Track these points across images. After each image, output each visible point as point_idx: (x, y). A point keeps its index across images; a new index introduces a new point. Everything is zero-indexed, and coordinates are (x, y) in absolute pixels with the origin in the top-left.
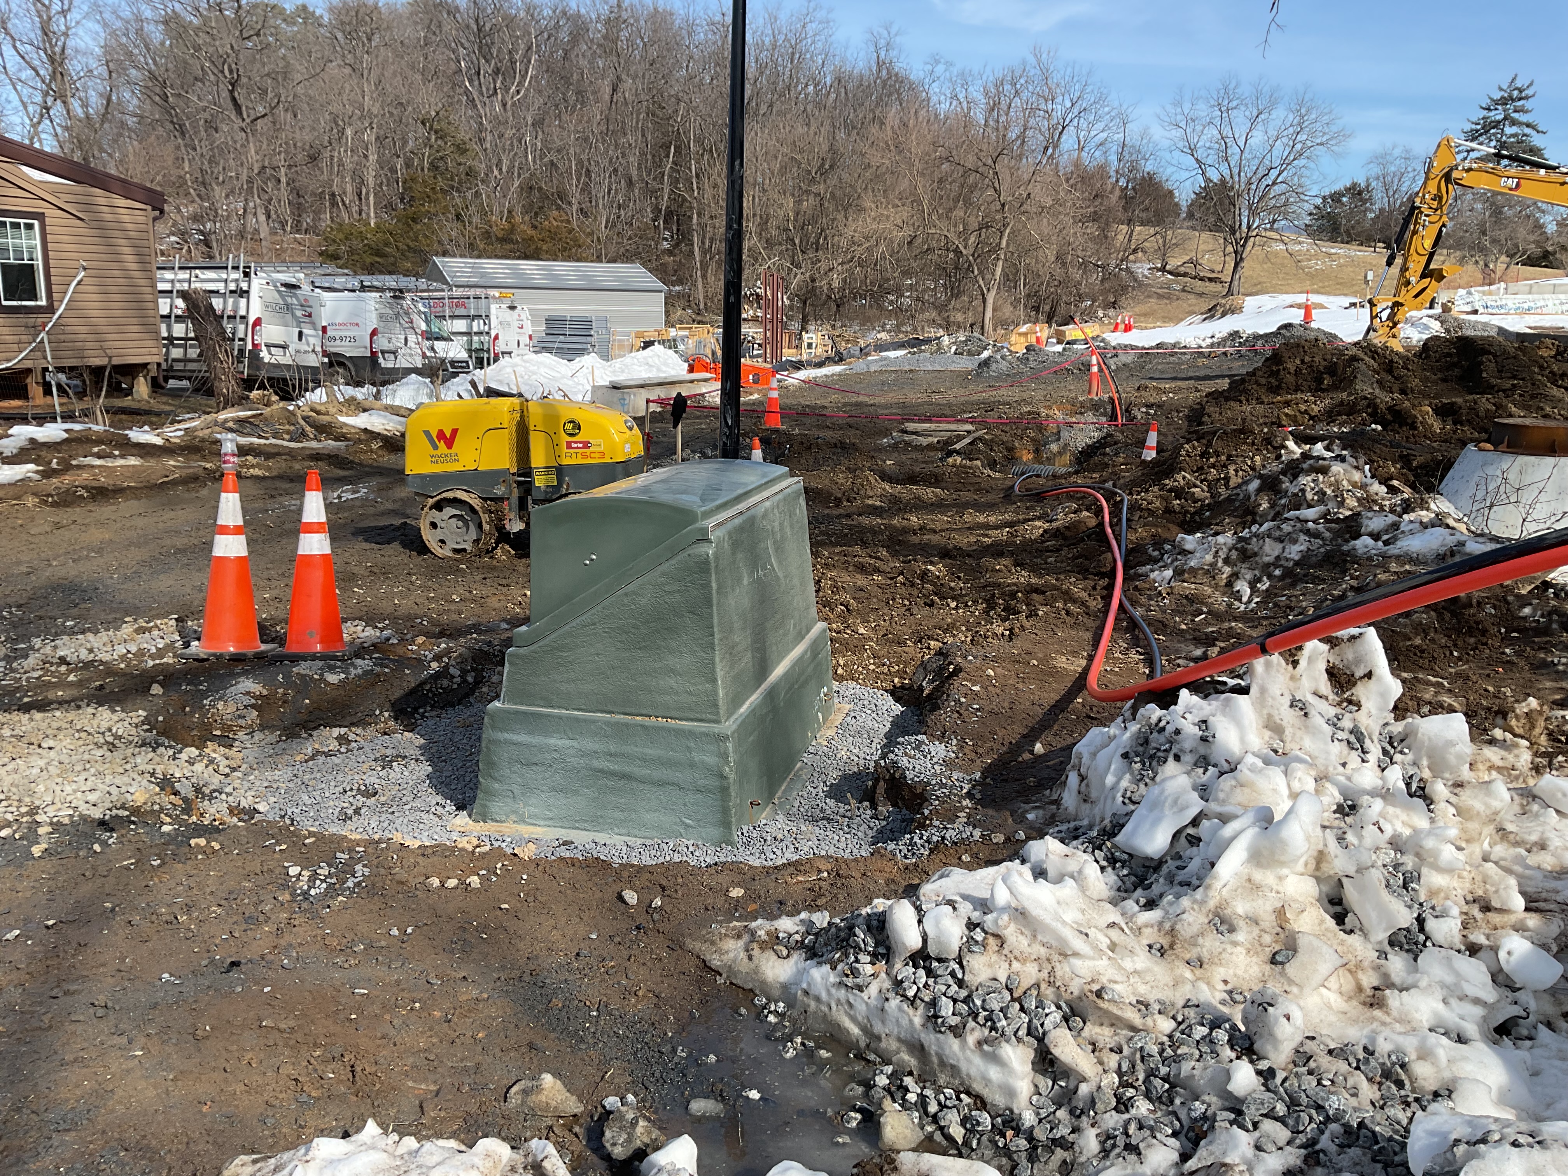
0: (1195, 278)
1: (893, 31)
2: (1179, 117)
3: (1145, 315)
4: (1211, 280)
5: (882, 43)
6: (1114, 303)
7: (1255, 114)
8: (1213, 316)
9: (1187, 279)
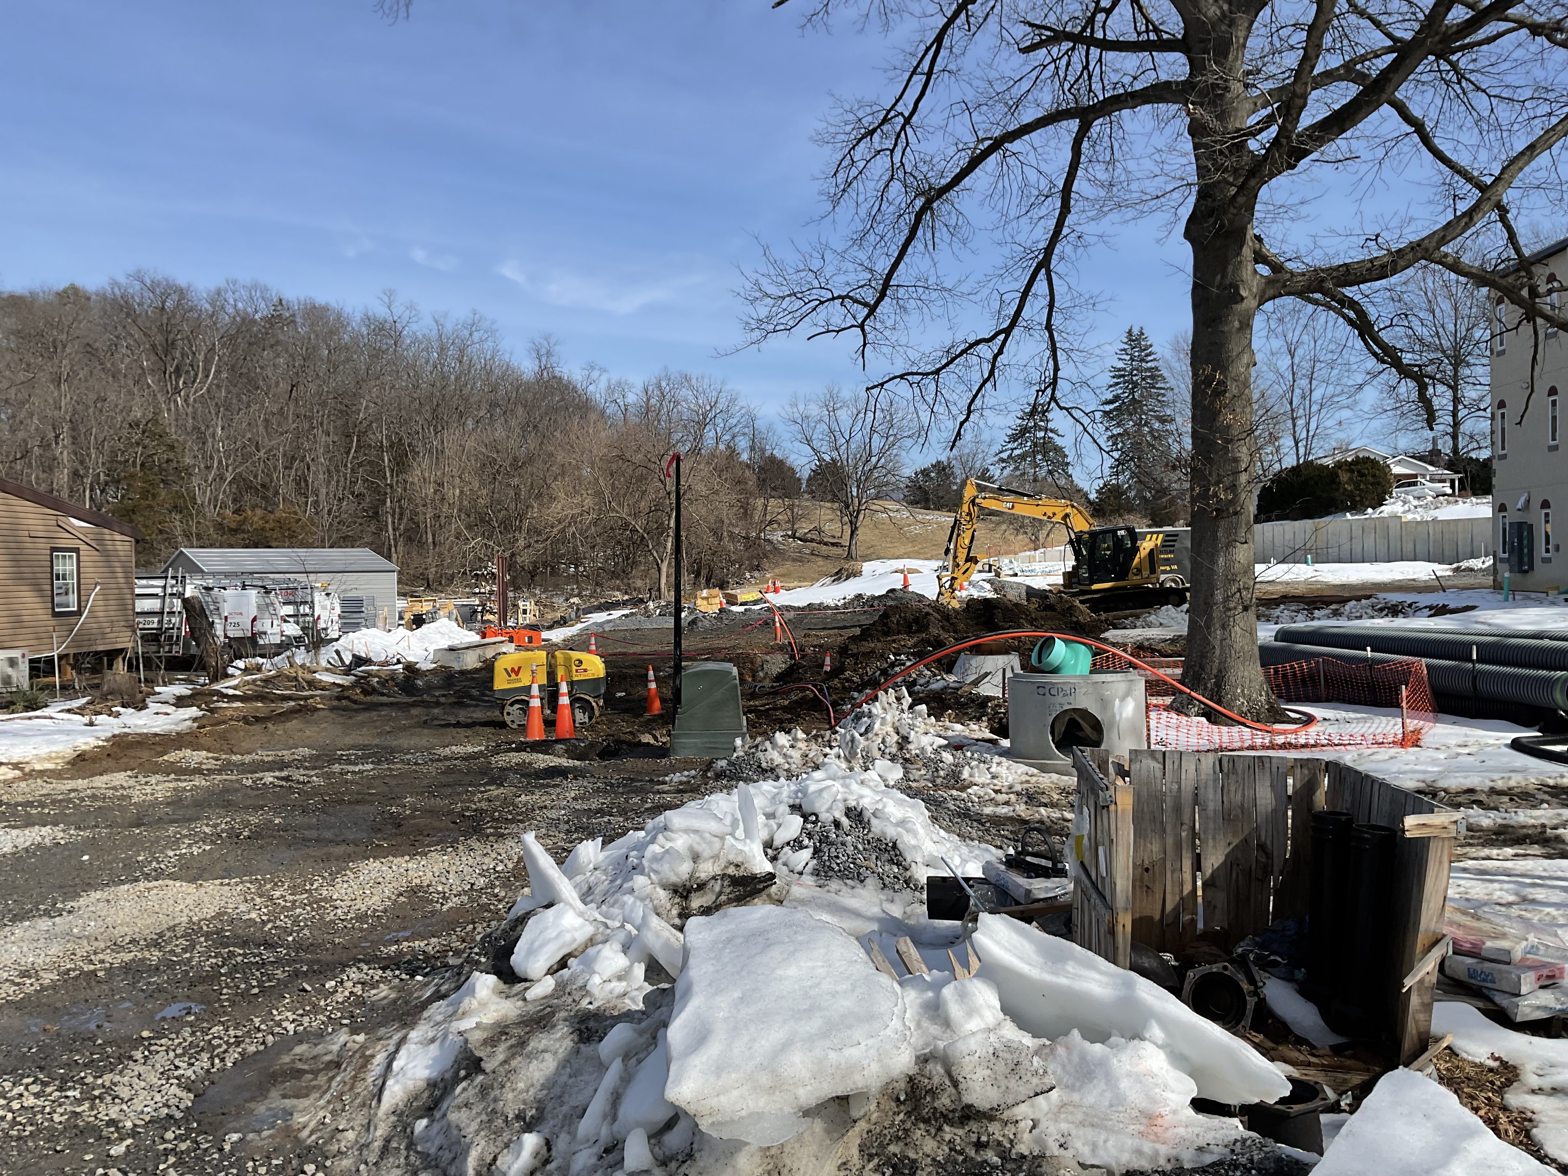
0: (820, 543)
1: (552, 341)
2: (797, 415)
3: (783, 575)
4: (833, 544)
5: (543, 351)
6: (758, 566)
7: (855, 412)
8: (839, 578)
9: (815, 544)
